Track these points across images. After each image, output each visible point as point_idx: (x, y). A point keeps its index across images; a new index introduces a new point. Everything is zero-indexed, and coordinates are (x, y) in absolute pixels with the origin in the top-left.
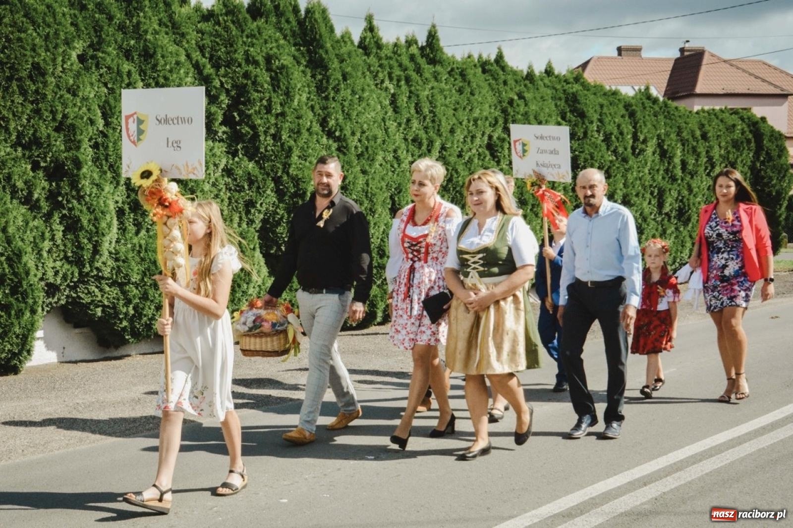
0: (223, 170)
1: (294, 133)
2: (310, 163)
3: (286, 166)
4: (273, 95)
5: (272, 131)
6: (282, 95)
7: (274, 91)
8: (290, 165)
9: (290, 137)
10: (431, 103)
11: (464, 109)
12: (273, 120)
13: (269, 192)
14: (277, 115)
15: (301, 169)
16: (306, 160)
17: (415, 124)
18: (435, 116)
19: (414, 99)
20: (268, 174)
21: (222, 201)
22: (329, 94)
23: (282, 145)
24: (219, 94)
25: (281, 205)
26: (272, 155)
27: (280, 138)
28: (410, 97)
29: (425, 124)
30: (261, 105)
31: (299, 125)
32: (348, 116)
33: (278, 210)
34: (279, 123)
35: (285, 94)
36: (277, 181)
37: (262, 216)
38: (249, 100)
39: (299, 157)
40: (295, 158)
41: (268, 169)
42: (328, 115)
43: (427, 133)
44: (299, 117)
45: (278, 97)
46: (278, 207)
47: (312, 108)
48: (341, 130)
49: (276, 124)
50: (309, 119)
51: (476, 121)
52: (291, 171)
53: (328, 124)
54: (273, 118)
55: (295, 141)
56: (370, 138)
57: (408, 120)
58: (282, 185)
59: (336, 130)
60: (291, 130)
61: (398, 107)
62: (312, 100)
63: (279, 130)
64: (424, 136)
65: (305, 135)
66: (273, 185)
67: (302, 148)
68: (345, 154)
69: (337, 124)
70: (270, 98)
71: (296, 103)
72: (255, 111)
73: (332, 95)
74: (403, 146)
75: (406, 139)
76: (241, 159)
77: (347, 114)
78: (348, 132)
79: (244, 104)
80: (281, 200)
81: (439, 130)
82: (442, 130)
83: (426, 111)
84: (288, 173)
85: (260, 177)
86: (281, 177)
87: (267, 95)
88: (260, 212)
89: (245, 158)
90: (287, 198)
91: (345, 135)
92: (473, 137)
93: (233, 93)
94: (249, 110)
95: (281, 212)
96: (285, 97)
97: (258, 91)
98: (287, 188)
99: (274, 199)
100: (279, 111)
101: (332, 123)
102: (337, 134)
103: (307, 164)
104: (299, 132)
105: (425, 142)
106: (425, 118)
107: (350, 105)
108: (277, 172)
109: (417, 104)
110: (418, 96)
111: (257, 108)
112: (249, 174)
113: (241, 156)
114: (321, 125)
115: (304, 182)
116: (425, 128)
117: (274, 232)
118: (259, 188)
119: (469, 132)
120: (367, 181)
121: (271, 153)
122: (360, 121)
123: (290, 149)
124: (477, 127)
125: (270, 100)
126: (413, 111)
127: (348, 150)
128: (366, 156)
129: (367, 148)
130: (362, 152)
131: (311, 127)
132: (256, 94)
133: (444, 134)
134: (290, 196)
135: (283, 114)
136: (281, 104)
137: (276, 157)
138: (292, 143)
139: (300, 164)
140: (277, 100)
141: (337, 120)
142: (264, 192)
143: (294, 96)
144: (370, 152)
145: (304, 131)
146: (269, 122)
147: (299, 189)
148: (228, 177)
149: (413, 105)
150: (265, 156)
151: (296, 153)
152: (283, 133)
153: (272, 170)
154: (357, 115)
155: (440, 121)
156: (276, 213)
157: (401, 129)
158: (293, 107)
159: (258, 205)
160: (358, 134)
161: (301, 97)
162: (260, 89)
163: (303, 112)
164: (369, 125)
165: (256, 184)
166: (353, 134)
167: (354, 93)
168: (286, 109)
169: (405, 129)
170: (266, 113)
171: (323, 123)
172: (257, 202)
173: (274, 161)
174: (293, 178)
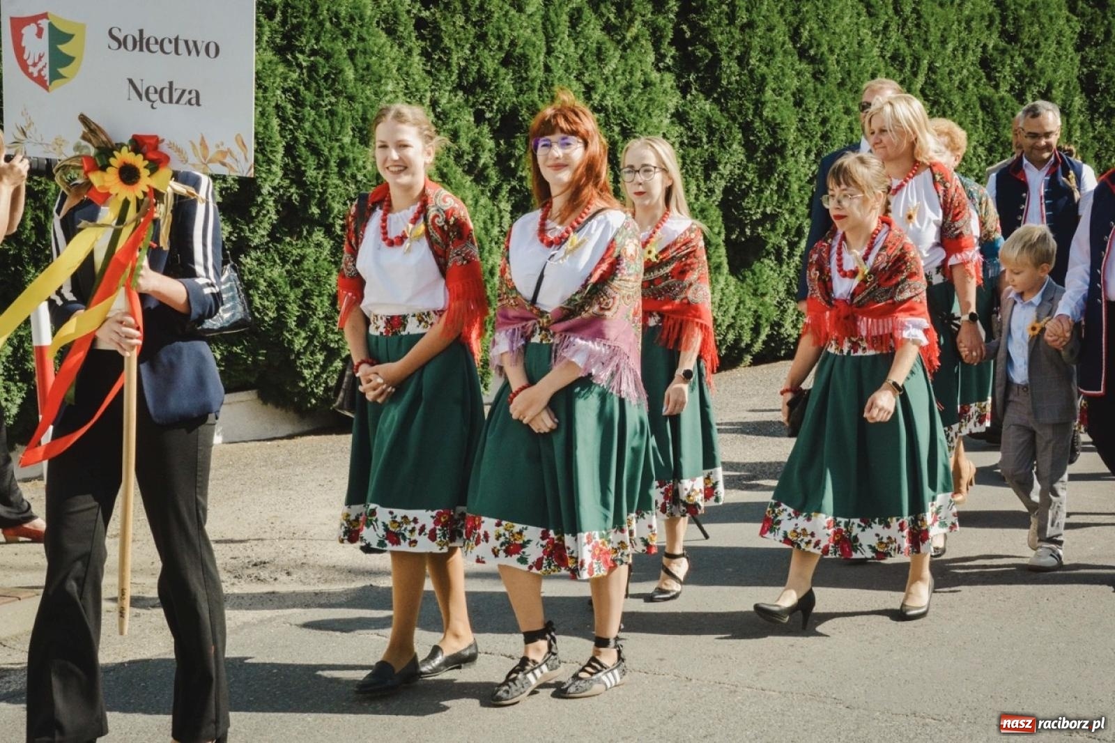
0: (673, 115)
1: (766, 54)
2: (786, 99)
3: (759, 105)
5: (737, 53)
8: (763, 103)
9: (760, 60)
12: (738, 35)
13: (735, 146)
14: (743, 27)
15: (777, 108)
16: (780, 95)
17: (894, 33)
18: (920, 17)
20: (734, 119)
23: (751, 72)
25: (750, 165)
26: (737, 90)
27: (748, 63)
29: (906, 32)
30: (721, 12)
31: (771, 40)
32: (823, 24)
33: (746, 174)
34: (746, 39)
36: (747, 128)
37: (723, 183)
38: (704, 6)
39: (774, 90)
40: (768, 94)
41: (734, 110)
42: (801, 23)
43: (909, 45)
44: (770, 29)
46: (746, 168)
47: (782, 13)
48: (817, 46)
49: (743, 41)
50: (781, 31)
51: (968, 22)
52: (765, 114)
53: (801, 38)
54: (738, 32)
55: (768, 66)
57: (886, 27)
58: (753, 135)
59: (811, 47)
60: (762, 50)
61: (872, 6)
63: (746, 50)
64: (907, 50)
65: (779, 55)
66: (740, 136)
67: (776, 78)
68: (822, 83)
69: (812, 37)
72: (713, 22)
74: (881, 66)
75: (883, 57)
76: (696, 97)
77: (822, 21)
78: (825, 49)
79: (697, 11)
80: (750, 158)
81: (926, 40)
82: (931, 39)
83: (907, 10)
84: (761, 116)
85: (724, 123)
86: (752, 122)
88: (722, 176)
89: (701, 96)
90: (759, 154)
91: (822, 54)
92: (965, 49)
94: (704, 20)
95: (750, 176)
98: (759, 138)
99: (742, 157)
100: (745, 21)
101: (805, 35)
102: (812, 52)
103: (783, 100)
104: (772, 52)
105: (909, 61)
106: (905, 22)
108: (746, 115)
111: (716, 18)
112: (709, 119)
113: (694, 92)
114: (793, 40)
115: (783, 129)
116: (906, 37)
117: (739, 208)
118: (722, 140)
119: (960, 40)
120: (850, 123)
121: (735, 86)
122: (837, 30)
123: (763, 77)
124: (969, 32)
125: (733, 5)
126: (891, 10)
127: (827, 77)
128: (850, 85)
129: (849, 73)
130: (843, 79)
131: (784, 43)
133: (933, 47)
134: (763, 152)
135: (750, 25)
136: (747, 10)
137: (743, 92)
138: (763, 69)
139: (776, 101)
141: (811, 30)
142: (730, 146)
144: (854, 79)
145: (777, 50)
146: (733, 37)
147: (776, 140)
148: (681, 124)
150: (728, 90)
151: (771, 84)
152: (752, 53)
153: (740, 112)
154: (834, 22)
155: (927, 25)
156: (744, 178)
157: (878, 41)
158: (763, 13)
159: (721, 167)
165: (718, 135)
168: (755, 17)
169: (882, 41)
170: (729, 25)
171: (795, 36)
172: (720, 162)
173: (740, 99)
174: (768, 123)
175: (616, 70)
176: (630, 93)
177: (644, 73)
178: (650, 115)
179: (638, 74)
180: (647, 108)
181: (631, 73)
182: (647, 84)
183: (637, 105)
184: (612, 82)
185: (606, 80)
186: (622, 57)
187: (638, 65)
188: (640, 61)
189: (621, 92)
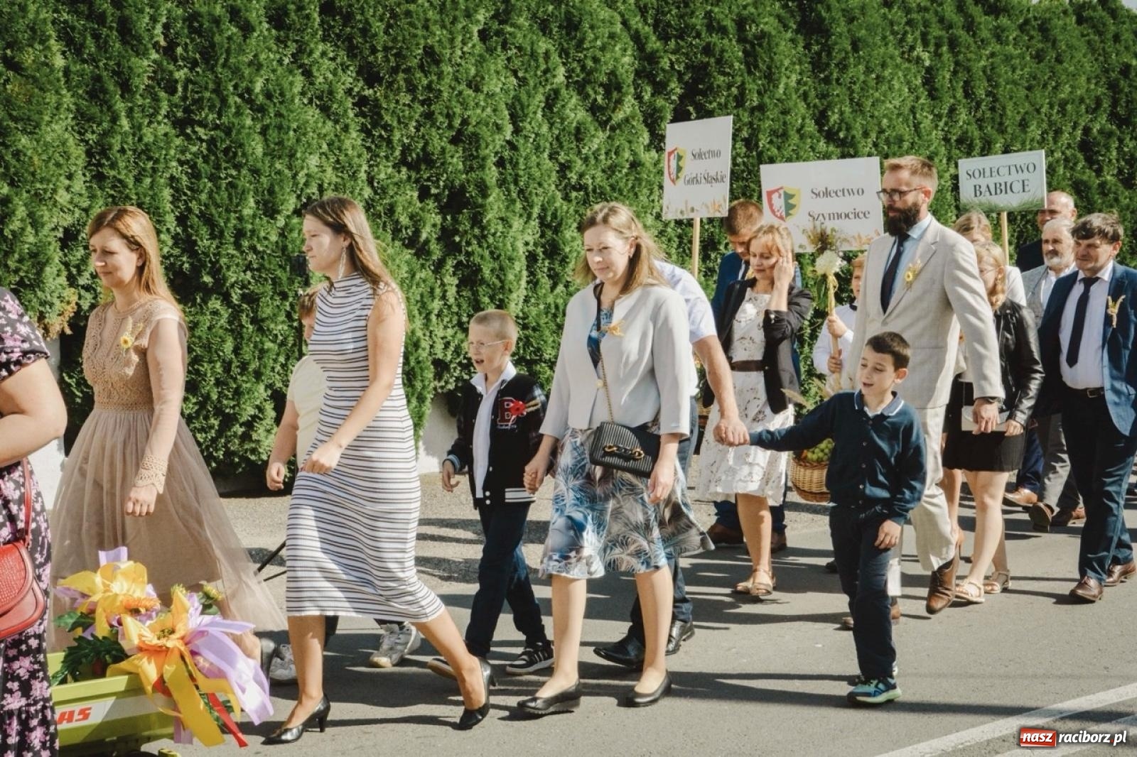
1: (777, 137)
4: (748, 79)
5: (745, 134)
6: (760, 79)
7: (750, 72)
9: (771, 142)
10: (989, 80)
11: (1045, 86)
12: (746, 118)
14: (753, 110)
17: (963, 116)
18: (996, 100)
19: (963, 76)
21: (669, 240)
22: (831, 74)
24: (669, 81)
26: (743, 171)
27: (757, 145)
28: (955, 73)
29: (979, 115)
30: (729, 96)
31: (785, 123)
32: (858, 107)
34: (755, 121)
35: (766, 77)
38: (710, 88)
42: (829, 106)
43: (981, 128)
44: (785, 112)
45: (754, 81)
47: (805, 96)
48: (848, 129)
49: (751, 124)
50: (800, 114)
51: (1063, 105)
53: (828, 121)
54: (746, 114)
55: (779, 148)
56: (892, 140)
57: (952, 110)
59: (840, 129)
60: (774, 133)
61: (936, 90)
62: (805, 84)
63: (755, 132)
64: (977, 133)
65: (795, 138)
69: (842, 121)
70: (743, 83)
71: (781, 90)
72: (720, 104)
73: (835, 75)
74: (943, 150)
75: (946, 140)
77: (857, 104)
78: (857, 132)
79: (704, 93)
81: (1001, 124)
82: (1007, 123)
83: (981, 93)
87: (739, 79)
91: (853, 137)
92: (1058, 132)
93: (686, 78)
94: (711, 103)
96: (765, 82)
97: (724, 74)
100: (755, 104)
101: (834, 118)
102: (842, 135)
104: (785, 135)
105: (978, 144)
106: (978, 105)
107: (862, 89)
109: (966, 83)
110: (968, 70)
111: (723, 100)
114: (817, 123)
116: (978, 120)
119: (1051, 124)
121: (742, 167)
122: (876, 114)
124: (1064, 115)
125: (742, 88)
126: (960, 94)
131: (802, 126)
132: (722, 78)
133: (1009, 130)
135: (761, 108)
136: (759, 93)
137: (750, 173)
138: (774, 151)
140: (752, 86)
141: (842, 113)
143: (779, 80)
145: (792, 133)
146: (740, 120)
149: (961, 84)
152: (761, 136)
154: (873, 105)
155: (1004, 108)
157: (941, 124)
158: (777, 96)
159: (722, 247)
160: (873, 135)
161: (789, 81)
162: (727, 70)
163: (791, 104)
164: (890, 120)
166: (866, 134)
167: (869, 70)
168: (767, 100)
169: (946, 124)
170: (736, 107)
171: (821, 119)
172: (720, 243)
173: (747, 180)
175: (598, 149)
176: (613, 172)
177: (634, 153)
178: (636, 194)
179: (627, 154)
180: (633, 187)
181: (617, 153)
182: (635, 165)
183: (622, 185)
184: (593, 162)
185: (586, 160)
186: (609, 137)
187: (627, 145)
188: (630, 142)
189: (603, 171)
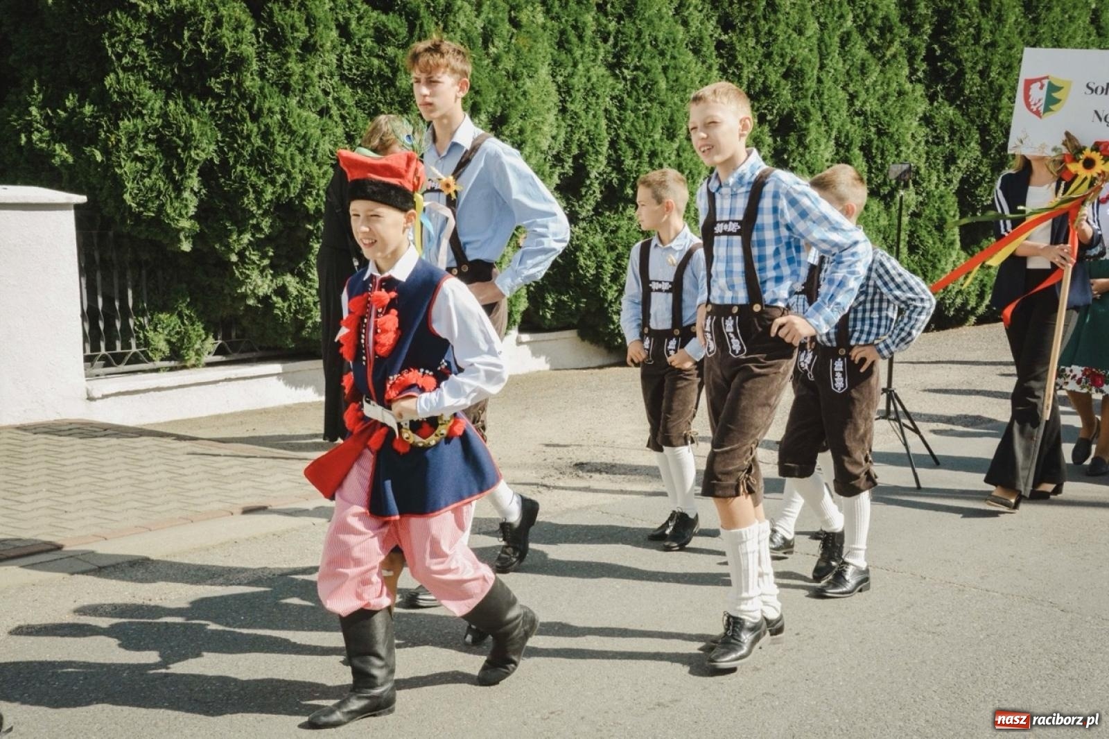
0: (921, 119)
1: (1004, 68)
3: (996, 110)
4: (982, 20)
5: (979, 67)
6: (992, 20)
7: (984, 15)
8: (999, 109)
9: (999, 74)
12: (981, 53)
13: (972, 144)
14: (987, 46)
20: (973, 122)
21: (920, 156)
22: (1040, 15)
23: (991, 83)
24: (923, 23)
25: (985, 160)
26: (977, 98)
27: (989, 76)
30: (968, 34)
33: (980, 167)
34: (988, 56)
35: (996, 18)
36: (984, 130)
37: (960, 175)
38: (953, 29)
40: (1005, 101)
41: (973, 115)
44: (1010, 47)
45: (987, 22)
46: (981, 163)
49: (985, 58)
52: (1000, 118)
54: (982, 50)
55: (1005, 78)
58: (988, 135)
63: (988, 65)
66: (977, 136)
70: (979, 24)
72: (961, 42)
76: (942, 104)
79: (948, 33)
80: (985, 153)
84: (997, 120)
85: (965, 125)
86: (989, 124)
87: (975, 21)
88: (960, 169)
89: (946, 103)
90: (993, 151)
94: (953, 41)
95: (984, 169)
96: (996, 22)
97: (964, 17)
98: (994, 138)
99: (978, 153)
100: (989, 41)
104: (1010, 67)
108: (984, 119)
111: (963, 38)
112: (951, 122)
113: (940, 100)
117: (973, 195)
118: (962, 139)
121: (976, 95)
123: (1001, 88)
125: (978, 28)
132: (962, 20)
134: (996, 149)
135: (993, 44)
136: (991, 32)
137: (982, 99)
138: (1002, 80)
139: (1011, 107)
140: (986, 26)
142: (968, 144)
143: (1005, 20)
145: (1015, 64)
146: (977, 55)
148: (927, 126)
150: (969, 99)
151: (1008, 93)
152: (993, 68)
153: (978, 117)
156: (977, 170)
158: (1004, 34)
159: (959, 161)
161: (1011, 21)
162: (967, 13)
165: (958, 135)
168: (997, 38)
170: (974, 44)
172: (958, 158)
173: (980, 105)
174: (1002, 125)
175: (876, 81)
176: (886, 100)
177: (899, 85)
178: (902, 118)
179: (894, 85)
180: (900, 112)
181: (888, 85)
182: (901, 93)
183: (892, 110)
184: (871, 91)
185: (867, 90)
186: (881, 71)
187: (895, 78)
188: (896, 75)
189: (878, 100)
